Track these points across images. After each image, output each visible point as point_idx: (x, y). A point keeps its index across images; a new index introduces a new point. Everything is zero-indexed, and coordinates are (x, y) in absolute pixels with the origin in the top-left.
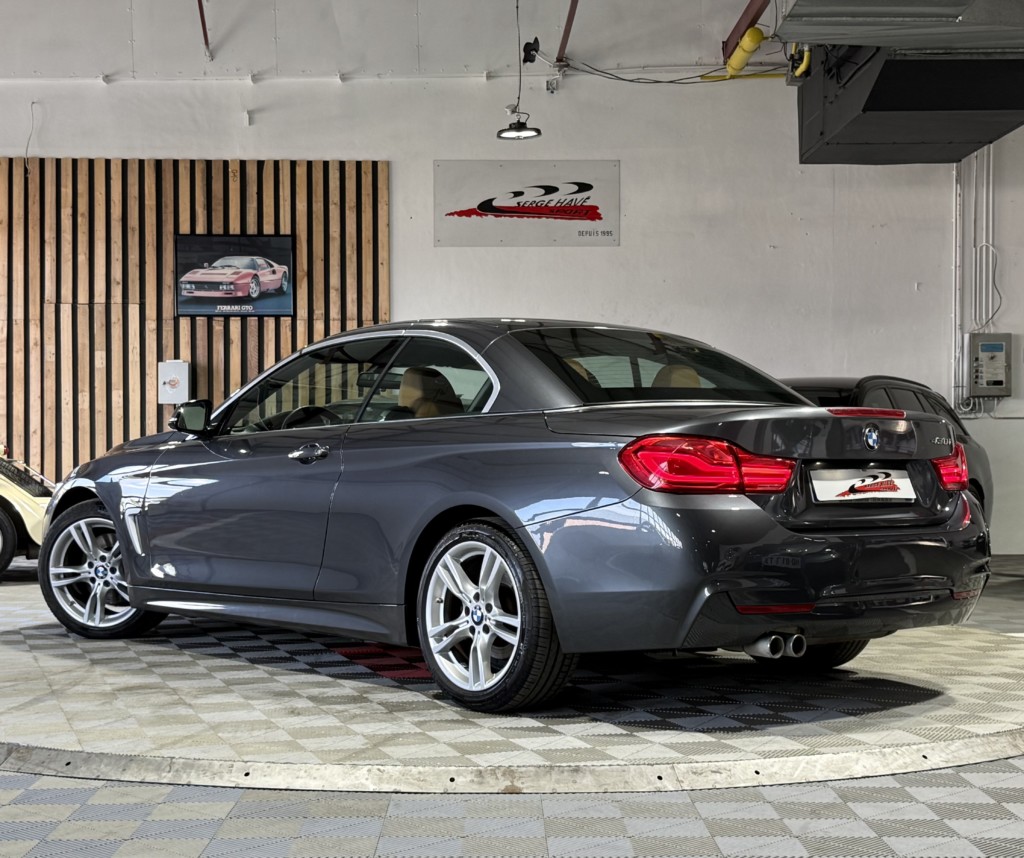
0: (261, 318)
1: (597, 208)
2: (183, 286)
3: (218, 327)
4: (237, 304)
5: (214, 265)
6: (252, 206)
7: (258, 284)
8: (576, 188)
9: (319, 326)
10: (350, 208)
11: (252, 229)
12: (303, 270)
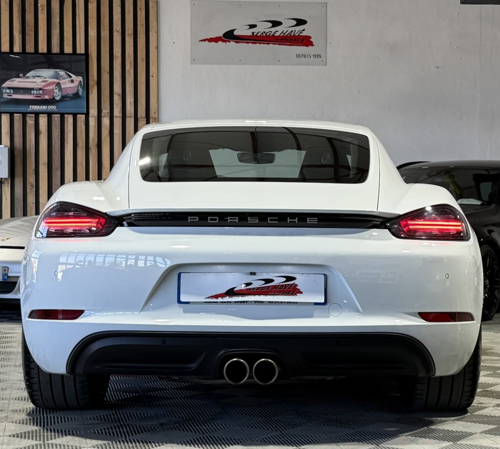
0: (62, 115)
1: (310, 37)
2: (4, 91)
3: (30, 121)
4: (45, 105)
5: (27, 75)
6: (56, 32)
7: (60, 89)
8: (295, 22)
9: (106, 121)
10: (129, 34)
11: (56, 49)
12: (94, 80)
